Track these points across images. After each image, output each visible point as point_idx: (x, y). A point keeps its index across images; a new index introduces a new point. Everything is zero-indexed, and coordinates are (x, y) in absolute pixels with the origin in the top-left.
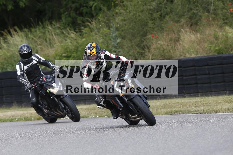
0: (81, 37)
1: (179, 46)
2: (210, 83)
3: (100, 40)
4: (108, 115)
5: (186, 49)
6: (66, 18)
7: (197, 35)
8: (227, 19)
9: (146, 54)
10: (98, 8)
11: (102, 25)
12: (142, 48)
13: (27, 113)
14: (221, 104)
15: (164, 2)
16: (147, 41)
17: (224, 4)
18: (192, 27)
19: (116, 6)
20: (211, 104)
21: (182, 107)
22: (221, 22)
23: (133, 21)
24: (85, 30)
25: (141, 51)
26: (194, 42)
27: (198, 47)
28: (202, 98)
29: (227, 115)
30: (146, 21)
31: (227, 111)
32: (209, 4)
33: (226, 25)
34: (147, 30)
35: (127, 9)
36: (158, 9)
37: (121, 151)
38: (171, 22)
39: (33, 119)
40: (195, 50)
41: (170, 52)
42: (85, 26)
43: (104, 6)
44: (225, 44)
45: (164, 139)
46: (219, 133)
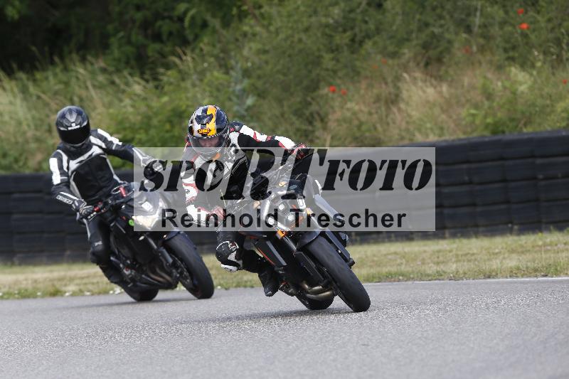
0: (158, 91)
1: (397, 114)
2: (474, 205)
3: (204, 99)
4: (224, 284)
5: (414, 122)
6: (120, 46)
7: (441, 87)
8: (514, 48)
9: (317, 134)
10: (199, 22)
11: (209, 64)
12: (307, 119)
13: (26, 280)
14: (501, 257)
15: (361, 8)
16: (318, 103)
17: (506, 12)
18: (429, 67)
19: (242, 16)
20: (476, 256)
21: (406, 265)
22: (499, 56)
23: (284, 53)
24: (169, 76)
25: (304, 127)
26: (434, 105)
27: (444, 116)
28: (454, 243)
29: (516, 282)
30: (317, 54)
31: (516, 274)
32: (470, 12)
33: (512, 63)
34: (318, 75)
35: (270, 24)
36: (346, 25)
37: (257, 372)
38: (379, 57)
39: (39, 294)
40: (436, 124)
41: (375, 128)
42: (168, 67)
43: (214, 16)
44: (509, 110)
45: (361, 342)
46: (496, 327)
